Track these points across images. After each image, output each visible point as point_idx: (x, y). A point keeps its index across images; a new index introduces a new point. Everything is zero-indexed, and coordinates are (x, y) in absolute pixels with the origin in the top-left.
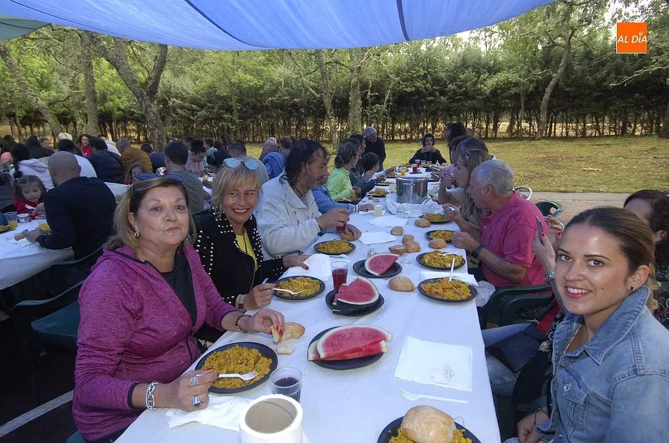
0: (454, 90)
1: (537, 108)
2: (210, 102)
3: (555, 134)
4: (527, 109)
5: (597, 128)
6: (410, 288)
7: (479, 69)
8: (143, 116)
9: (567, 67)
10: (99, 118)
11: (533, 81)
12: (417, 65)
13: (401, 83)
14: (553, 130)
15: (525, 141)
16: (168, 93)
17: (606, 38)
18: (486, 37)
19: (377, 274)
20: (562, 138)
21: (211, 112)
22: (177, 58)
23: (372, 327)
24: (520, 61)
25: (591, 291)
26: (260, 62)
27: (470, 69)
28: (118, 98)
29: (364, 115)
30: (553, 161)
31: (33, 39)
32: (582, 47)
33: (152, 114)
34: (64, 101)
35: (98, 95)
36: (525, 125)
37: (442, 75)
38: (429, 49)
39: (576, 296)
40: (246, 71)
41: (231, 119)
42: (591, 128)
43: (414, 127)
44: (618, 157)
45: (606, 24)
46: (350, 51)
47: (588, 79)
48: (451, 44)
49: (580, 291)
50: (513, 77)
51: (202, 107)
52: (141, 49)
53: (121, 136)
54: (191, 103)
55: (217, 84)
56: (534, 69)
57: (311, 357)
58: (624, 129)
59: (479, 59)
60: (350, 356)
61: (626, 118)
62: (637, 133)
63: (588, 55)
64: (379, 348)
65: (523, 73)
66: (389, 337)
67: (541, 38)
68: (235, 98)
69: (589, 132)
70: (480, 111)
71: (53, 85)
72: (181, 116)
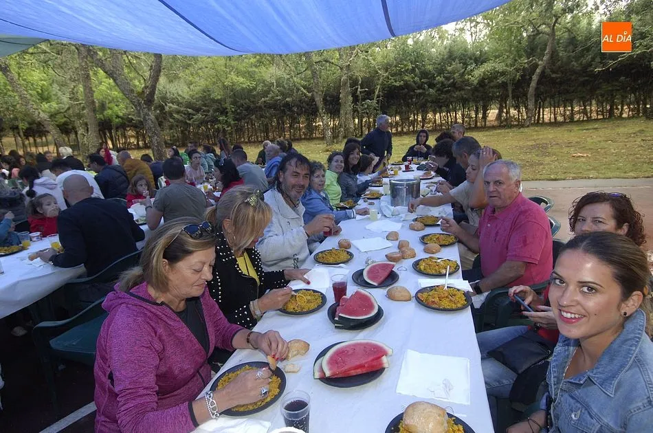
0: (442, 83)
1: (525, 95)
2: (205, 105)
3: (543, 121)
4: (516, 97)
5: (585, 112)
6: (408, 298)
7: (466, 60)
8: (141, 122)
9: (552, 55)
10: (99, 125)
11: (520, 69)
12: (405, 60)
13: (390, 77)
14: (541, 116)
15: (515, 129)
16: (164, 99)
17: (590, 24)
18: (471, 28)
19: (375, 284)
20: (550, 124)
21: (206, 115)
22: (171, 65)
23: (373, 342)
24: (506, 51)
25: (584, 316)
26: (252, 63)
27: (457, 61)
28: (116, 106)
29: (355, 110)
30: (542, 149)
31: (32, 53)
32: (567, 34)
33: (150, 122)
34: (66, 111)
35: (97, 105)
36: (513, 112)
37: (430, 68)
38: (416, 43)
39: (570, 320)
40: (238, 73)
41: (226, 121)
42: (579, 112)
43: (405, 119)
44: (607, 141)
45: (589, 9)
46: (339, 50)
47: (574, 66)
48: (438, 36)
49: (573, 316)
50: (500, 67)
51: (198, 110)
52: (136, 57)
53: (121, 142)
54: (187, 107)
55: (211, 87)
56: (520, 57)
57: (317, 375)
58: (611, 112)
59: (466, 50)
60: (353, 373)
61: (613, 101)
62: (625, 115)
63: (573, 41)
64: (381, 364)
65: (509, 62)
66: (390, 352)
67: (526, 26)
68: (229, 100)
69: (577, 117)
70: (469, 101)
71: (53, 97)
72: (178, 121)
